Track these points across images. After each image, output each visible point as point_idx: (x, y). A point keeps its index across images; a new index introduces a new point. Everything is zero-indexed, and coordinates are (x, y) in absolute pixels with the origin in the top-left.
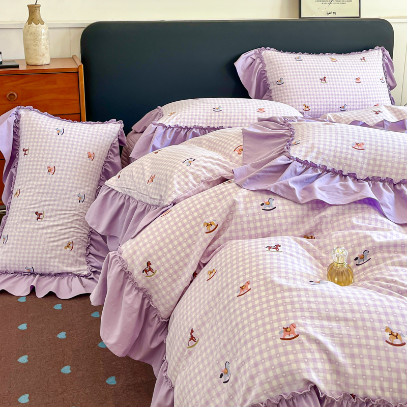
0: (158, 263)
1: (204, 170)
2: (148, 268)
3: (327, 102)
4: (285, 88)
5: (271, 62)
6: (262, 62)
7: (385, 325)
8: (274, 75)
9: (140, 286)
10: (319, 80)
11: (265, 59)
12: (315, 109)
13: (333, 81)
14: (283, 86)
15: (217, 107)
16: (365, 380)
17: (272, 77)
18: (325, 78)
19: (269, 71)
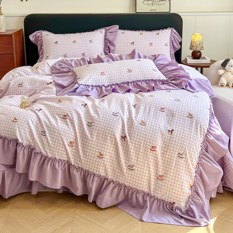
10: (130, 43)
13: (137, 44)
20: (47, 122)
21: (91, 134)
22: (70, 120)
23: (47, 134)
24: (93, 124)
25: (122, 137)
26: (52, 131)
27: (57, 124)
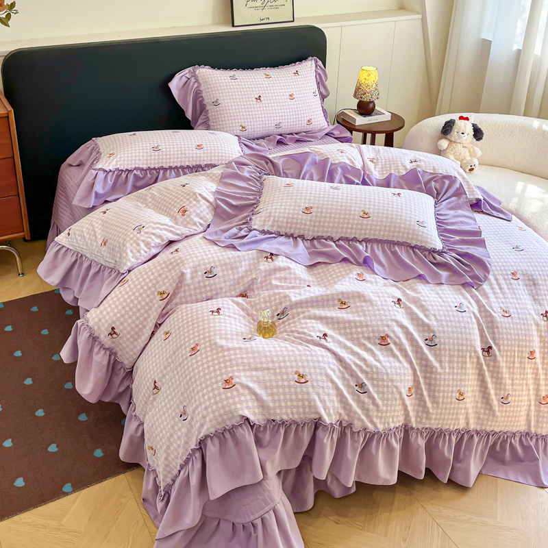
0: (121, 327)
1: (153, 237)
2: (113, 332)
3: (262, 121)
4: (221, 109)
5: (206, 82)
6: (197, 81)
7: (295, 370)
8: (210, 95)
9: (107, 346)
10: (254, 99)
11: (200, 78)
12: (251, 129)
13: (267, 100)
14: (219, 107)
15: (156, 145)
16: (281, 409)
17: (208, 98)
18: (260, 96)
19: (204, 91)
20: (358, 362)
21: (440, 362)
22: (395, 344)
23: (371, 389)
24: (437, 341)
25: (483, 350)
26: (378, 380)
27: (379, 361)
